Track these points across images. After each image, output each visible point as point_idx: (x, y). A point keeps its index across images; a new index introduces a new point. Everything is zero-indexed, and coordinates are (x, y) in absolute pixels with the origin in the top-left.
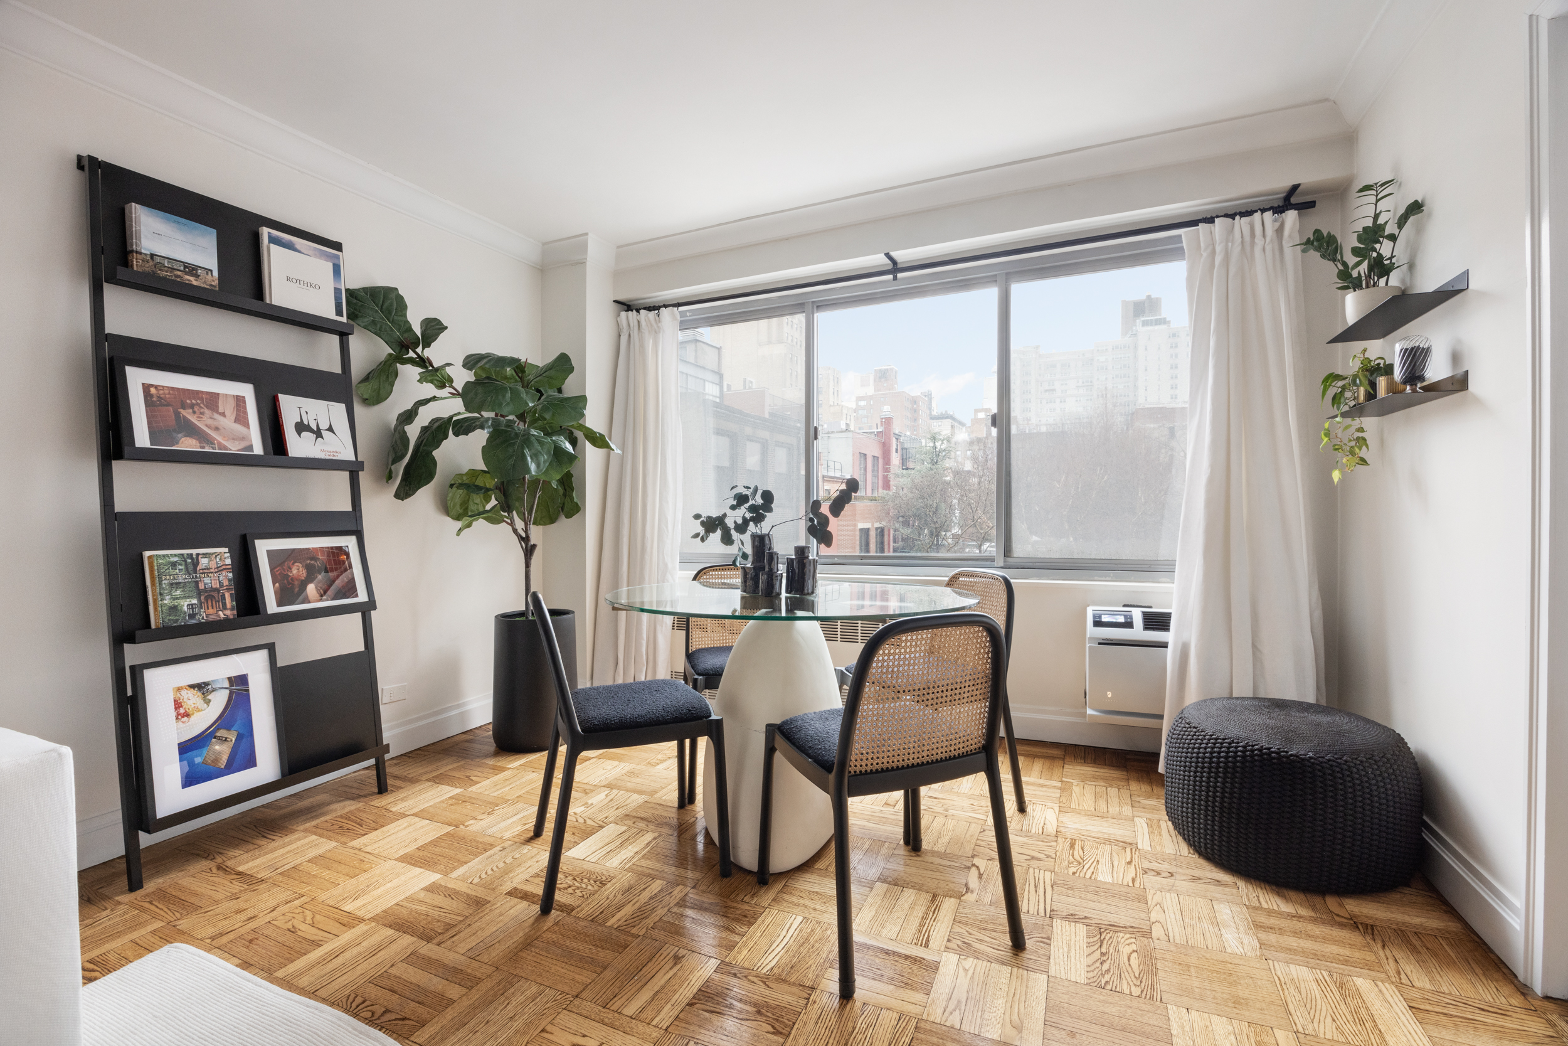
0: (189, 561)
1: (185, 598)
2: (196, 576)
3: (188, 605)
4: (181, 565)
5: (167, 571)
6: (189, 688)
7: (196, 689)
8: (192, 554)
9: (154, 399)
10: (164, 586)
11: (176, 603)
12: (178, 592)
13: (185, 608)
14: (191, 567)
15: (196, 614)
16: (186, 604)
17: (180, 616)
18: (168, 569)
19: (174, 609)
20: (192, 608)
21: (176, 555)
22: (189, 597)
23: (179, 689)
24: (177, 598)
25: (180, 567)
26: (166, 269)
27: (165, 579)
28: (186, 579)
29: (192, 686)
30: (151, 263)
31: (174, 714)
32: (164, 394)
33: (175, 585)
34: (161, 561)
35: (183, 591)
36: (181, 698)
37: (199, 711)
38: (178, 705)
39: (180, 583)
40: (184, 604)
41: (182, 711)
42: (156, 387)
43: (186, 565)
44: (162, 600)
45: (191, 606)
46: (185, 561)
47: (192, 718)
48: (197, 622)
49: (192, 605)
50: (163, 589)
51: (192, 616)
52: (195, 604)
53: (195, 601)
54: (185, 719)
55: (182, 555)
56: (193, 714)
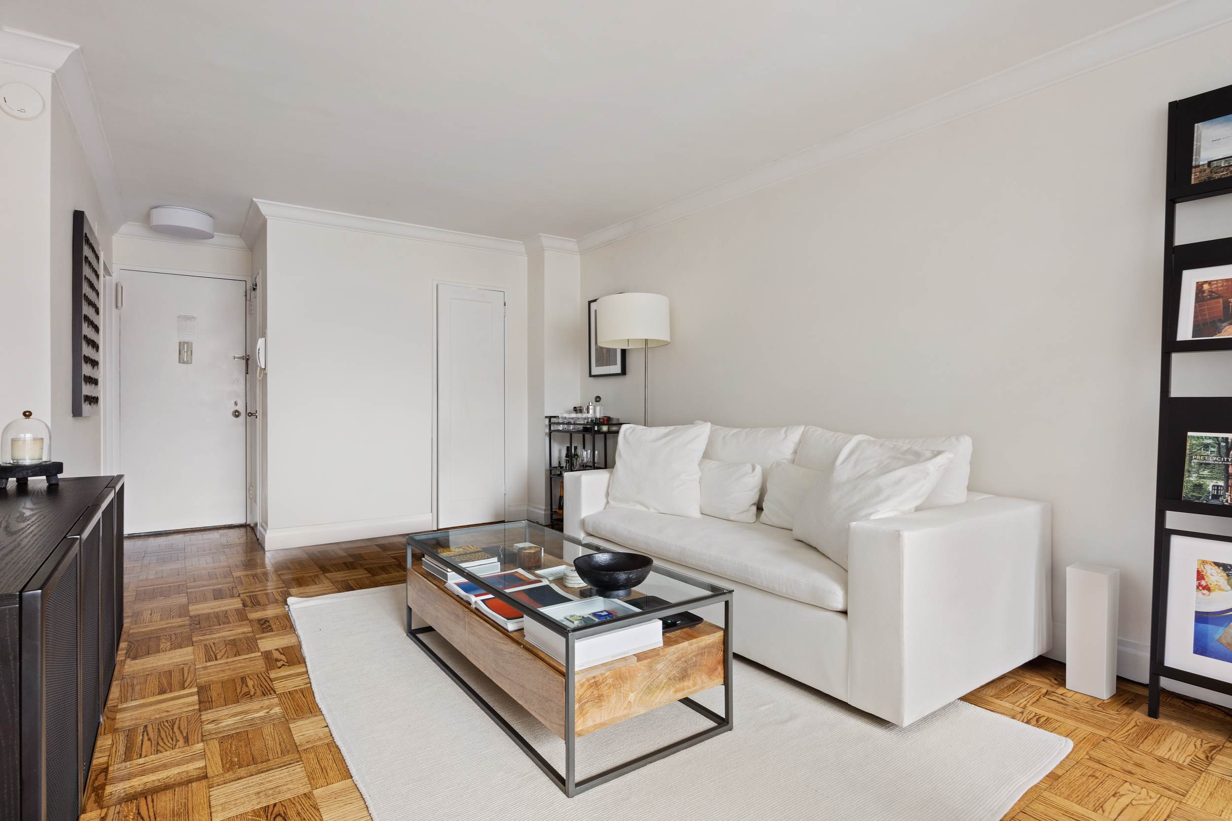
0: (1223, 444)
1: (1212, 478)
2: (1228, 461)
3: (1214, 486)
4: (1214, 447)
5: (1199, 452)
6: (1213, 565)
7: (1221, 568)
8: (1227, 439)
9: (1206, 294)
10: (1193, 464)
11: (1201, 481)
12: (1206, 473)
13: (1210, 488)
14: (1223, 451)
15: (1220, 496)
16: (1212, 484)
17: (1203, 494)
18: (1200, 449)
19: (1198, 487)
20: (1218, 490)
21: (1210, 438)
22: (1216, 478)
23: (1204, 562)
24: (1204, 478)
25: (1213, 449)
26: (1222, 169)
27: (1195, 459)
28: (1216, 461)
29: (1217, 564)
30: (1208, 170)
31: (1195, 583)
32: (1217, 287)
33: (1204, 465)
34: (1194, 442)
35: (1211, 472)
36: (1205, 571)
37: (1221, 590)
38: (1200, 576)
39: (1209, 464)
40: (1210, 485)
41: (1203, 583)
42: (1209, 283)
43: (1219, 448)
44: (1189, 476)
45: (1216, 487)
46: (1219, 444)
47: (1213, 594)
48: (1220, 503)
49: (1218, 486)
50: (1192, 467)
51: (1216, 497)
52: (1221, 486)
53: (1221, 483)
54: (1205, 592)
55: (1217, 438)
56: (1214, 590)
